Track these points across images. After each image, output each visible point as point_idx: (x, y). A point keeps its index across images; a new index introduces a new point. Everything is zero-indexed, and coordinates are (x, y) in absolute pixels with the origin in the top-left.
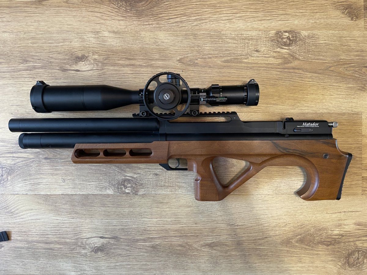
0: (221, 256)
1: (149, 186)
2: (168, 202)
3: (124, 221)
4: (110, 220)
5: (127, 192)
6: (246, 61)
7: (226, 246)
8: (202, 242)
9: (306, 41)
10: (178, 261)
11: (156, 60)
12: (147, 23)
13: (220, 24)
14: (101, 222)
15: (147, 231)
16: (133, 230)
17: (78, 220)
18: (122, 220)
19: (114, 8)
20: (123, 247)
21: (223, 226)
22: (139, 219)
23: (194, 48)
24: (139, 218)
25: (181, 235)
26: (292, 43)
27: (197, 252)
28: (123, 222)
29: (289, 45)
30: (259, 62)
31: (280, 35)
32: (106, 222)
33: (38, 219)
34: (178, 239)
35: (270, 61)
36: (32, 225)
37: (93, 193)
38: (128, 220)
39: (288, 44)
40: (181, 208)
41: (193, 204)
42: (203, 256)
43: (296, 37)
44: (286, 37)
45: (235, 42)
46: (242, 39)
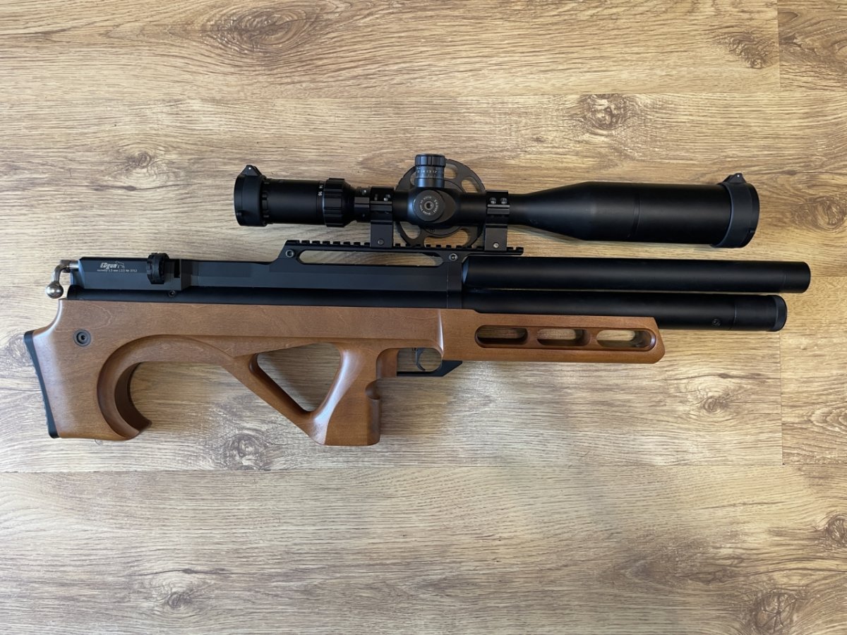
0: (463, 611)
1: (295, 451)
2: (339, 486)
3: (240, 533)
4: (206, 531)
5: (247, 464)
6: (513, 162)
7: (474, 587)
8: (418, 579)
9: (649, 117)
10: (365, 624)
11: (311, 162)
12: (289, 80)
13: (454, 80)
14: (185, 535)
15: (293, 553)
16: (259, 552)
17: (133, 531)
18: (234, 531)
19: (212, 46)
20: (236, 592)
21: (468, 541)
22: (274, 526)
23: (395, 136)
24: (274, 524)
25: (371, 563)
26: (617, 122)
27: (409, 603)
28: (236, 535)
29: (610, 126)
30: (543, 166)
31: (588, 103)
32: (196, 536)
33: (41, 530)
34: (364, 571)
35: (567, 163)
36: (28, 543)
37: (167, 469)
38: (249, 529)
39: (607, 123)
40: (370, 500)
41: (397, 491)
42: (422, 610)
43: (625, 108)
44: (603, 108)
45: (488, 120)
46: (505, 113)
